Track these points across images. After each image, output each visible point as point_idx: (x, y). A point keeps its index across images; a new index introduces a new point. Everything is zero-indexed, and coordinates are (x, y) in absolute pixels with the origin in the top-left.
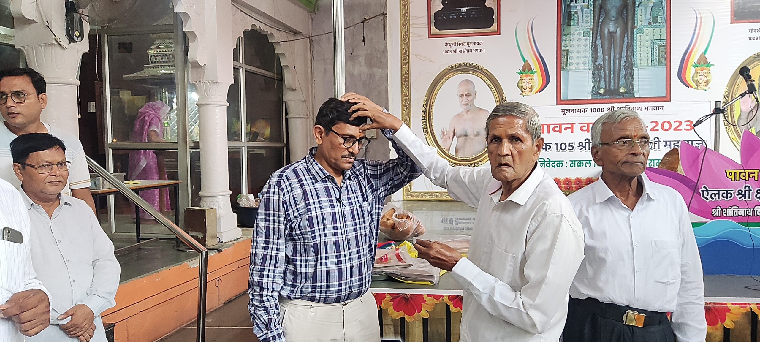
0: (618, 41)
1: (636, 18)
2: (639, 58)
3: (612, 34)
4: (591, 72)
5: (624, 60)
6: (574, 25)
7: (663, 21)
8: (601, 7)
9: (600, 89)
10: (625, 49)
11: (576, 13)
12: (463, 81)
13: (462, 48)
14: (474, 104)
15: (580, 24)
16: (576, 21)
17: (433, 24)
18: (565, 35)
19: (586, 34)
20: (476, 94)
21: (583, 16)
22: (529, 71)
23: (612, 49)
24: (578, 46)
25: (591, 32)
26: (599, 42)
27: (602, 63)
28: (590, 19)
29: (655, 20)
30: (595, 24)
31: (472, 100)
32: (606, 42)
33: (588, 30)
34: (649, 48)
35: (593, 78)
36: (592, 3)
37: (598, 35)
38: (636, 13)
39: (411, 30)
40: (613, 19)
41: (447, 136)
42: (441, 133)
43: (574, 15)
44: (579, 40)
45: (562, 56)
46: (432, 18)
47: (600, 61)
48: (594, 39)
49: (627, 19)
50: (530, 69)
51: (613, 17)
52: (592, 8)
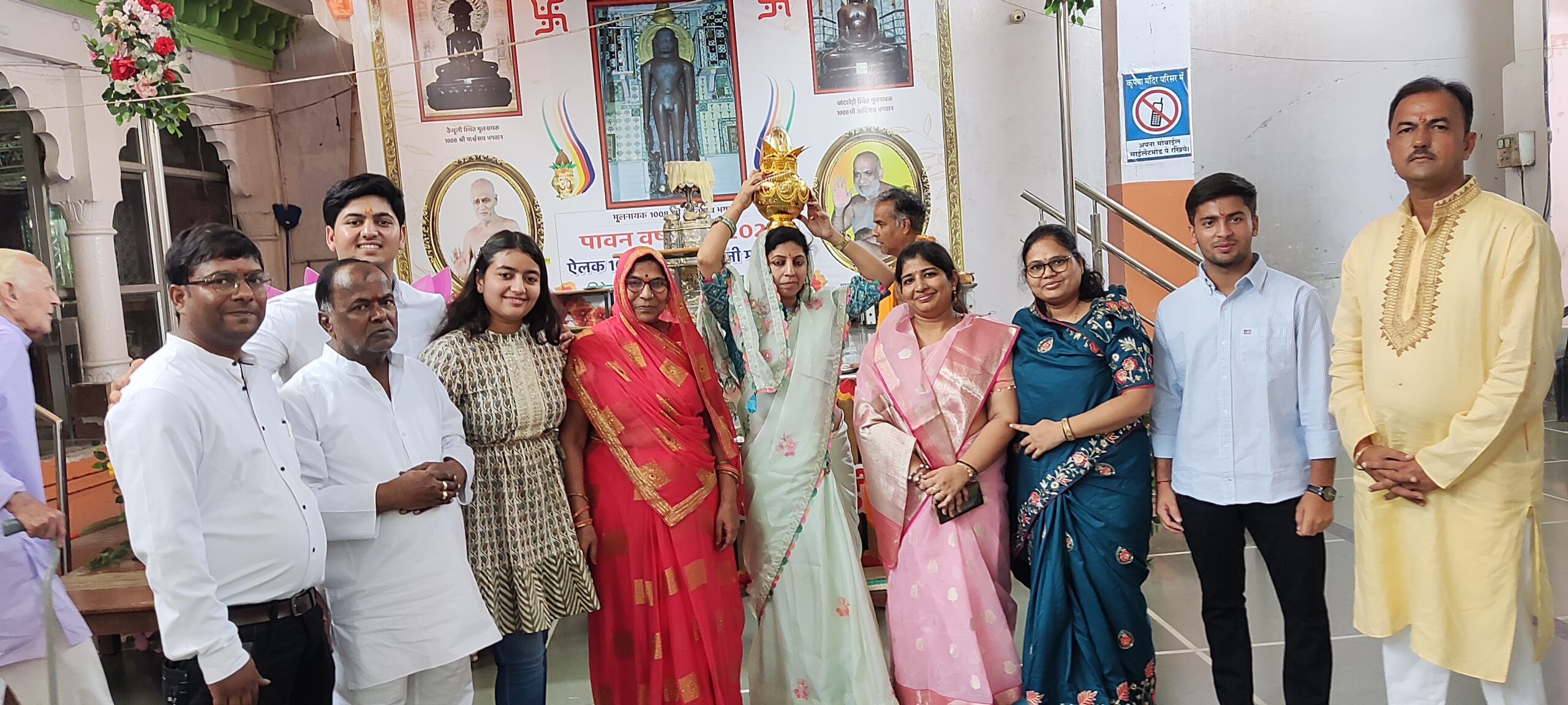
0: (677, 120)
1: (697, 91)
2: (705, 143)
3: (668, 112)
4: (646, 163)
5: (686, 146)
6: (618, 101)
7: (731, 93)
8: (651, 76)
9: (660, 185)
10: (686, 132)
11: (620, 84)
12: (477, 181)
13: (472, 134)
14: (494, 212)
15: (626, 100)
16: (621, 96)
17: (426, 102)
18: (609, 114)
20: (496, 199)
21: (629, 89)
22: (565, 164)
23: (671, 132)
24: (627, 128)
25: (642, 110)
26: (652, 123)
27: (659, 151)
28: (639, 92)
29: (721, 92)
30: (646, 99)
31: (492, 208)
32: (662, 123)
33: (638, 107)
34: (717, 130)
35: (650, 171)
36: (639, 71)
38: (696, 83)
39: (395, 110)
40: (668, 92)
41: (461, 259)
42: (452, 255)
43: (617, 88)
44: (627, 120)
45: (608, 143)
46: (425, 93)
47: (656, 149)
48: (646, 119)
49: (685, 92)
50: (567, 162)
51: (668, 89)
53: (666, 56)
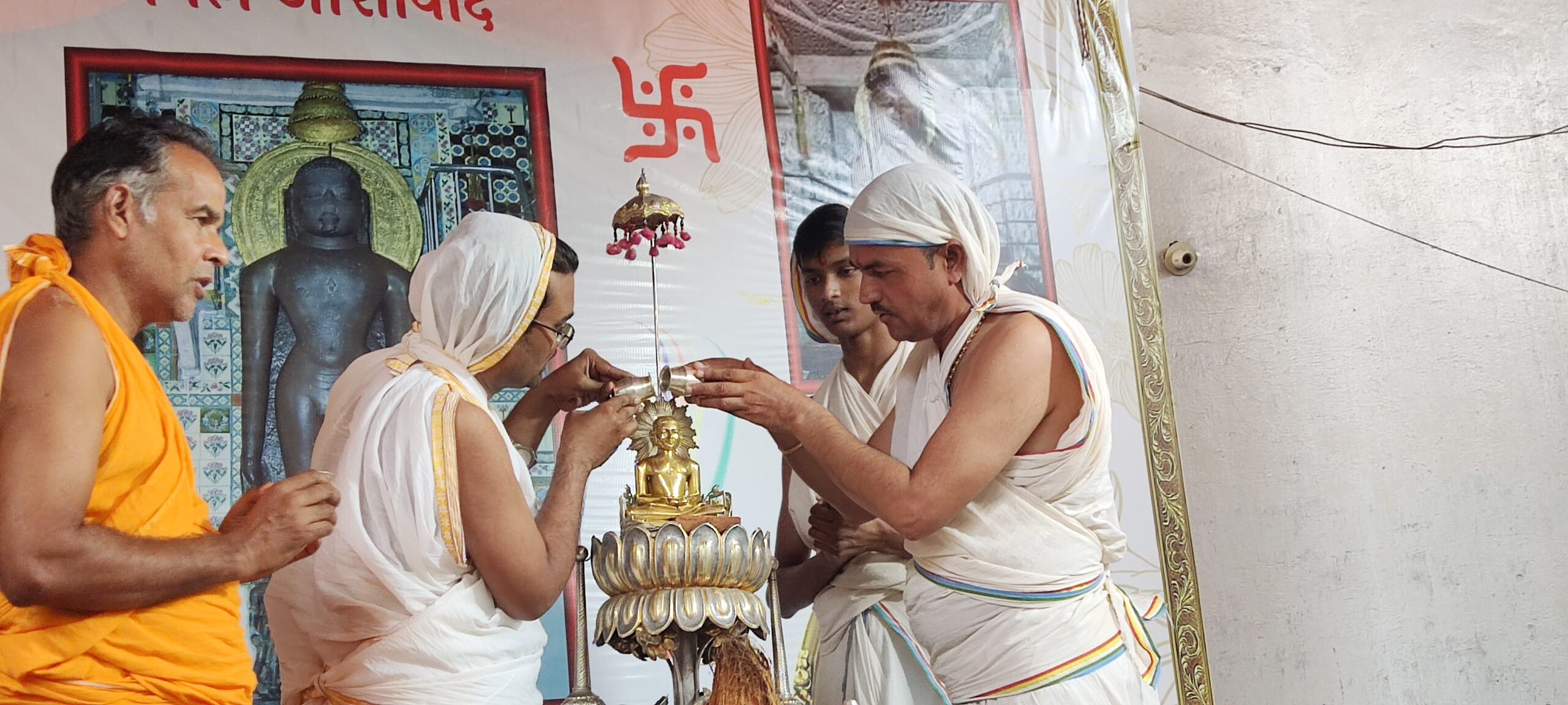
8: (276, 305)
16: (165, 362)
19: (213, 420)
28: (230, 353)
33: (223, 401)
36: (233, 285)
37: (270, 426)
52: (234, 305)
53: (330, 244)
